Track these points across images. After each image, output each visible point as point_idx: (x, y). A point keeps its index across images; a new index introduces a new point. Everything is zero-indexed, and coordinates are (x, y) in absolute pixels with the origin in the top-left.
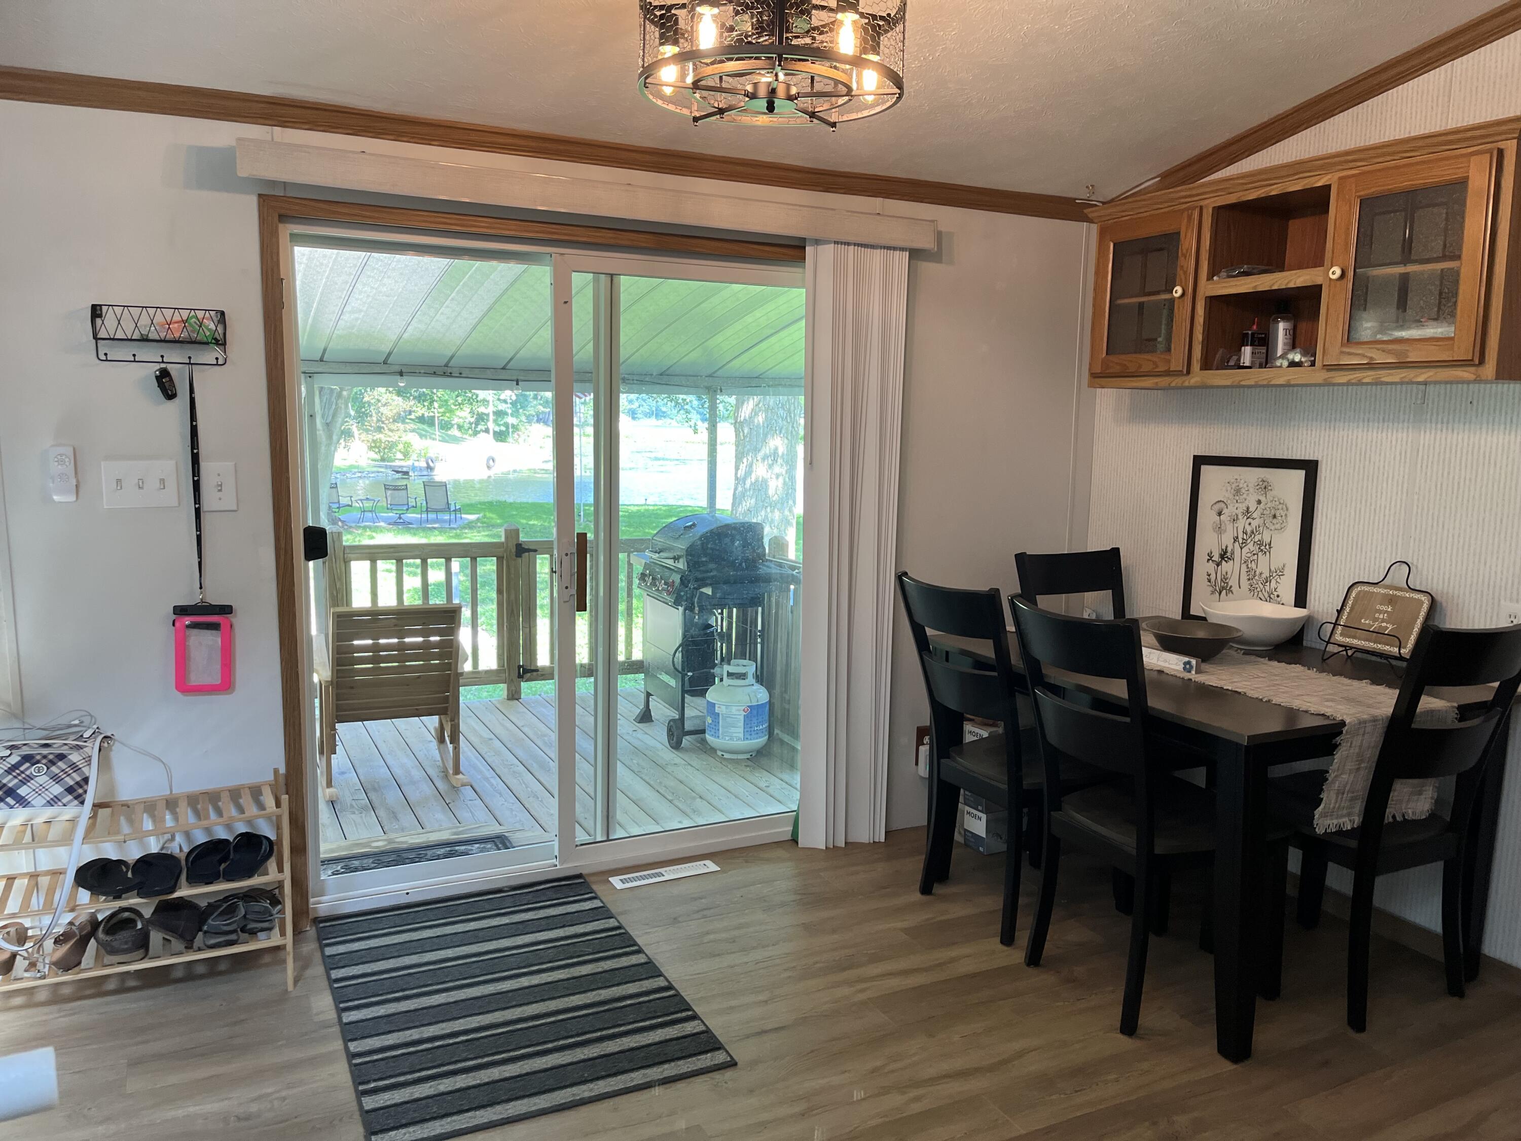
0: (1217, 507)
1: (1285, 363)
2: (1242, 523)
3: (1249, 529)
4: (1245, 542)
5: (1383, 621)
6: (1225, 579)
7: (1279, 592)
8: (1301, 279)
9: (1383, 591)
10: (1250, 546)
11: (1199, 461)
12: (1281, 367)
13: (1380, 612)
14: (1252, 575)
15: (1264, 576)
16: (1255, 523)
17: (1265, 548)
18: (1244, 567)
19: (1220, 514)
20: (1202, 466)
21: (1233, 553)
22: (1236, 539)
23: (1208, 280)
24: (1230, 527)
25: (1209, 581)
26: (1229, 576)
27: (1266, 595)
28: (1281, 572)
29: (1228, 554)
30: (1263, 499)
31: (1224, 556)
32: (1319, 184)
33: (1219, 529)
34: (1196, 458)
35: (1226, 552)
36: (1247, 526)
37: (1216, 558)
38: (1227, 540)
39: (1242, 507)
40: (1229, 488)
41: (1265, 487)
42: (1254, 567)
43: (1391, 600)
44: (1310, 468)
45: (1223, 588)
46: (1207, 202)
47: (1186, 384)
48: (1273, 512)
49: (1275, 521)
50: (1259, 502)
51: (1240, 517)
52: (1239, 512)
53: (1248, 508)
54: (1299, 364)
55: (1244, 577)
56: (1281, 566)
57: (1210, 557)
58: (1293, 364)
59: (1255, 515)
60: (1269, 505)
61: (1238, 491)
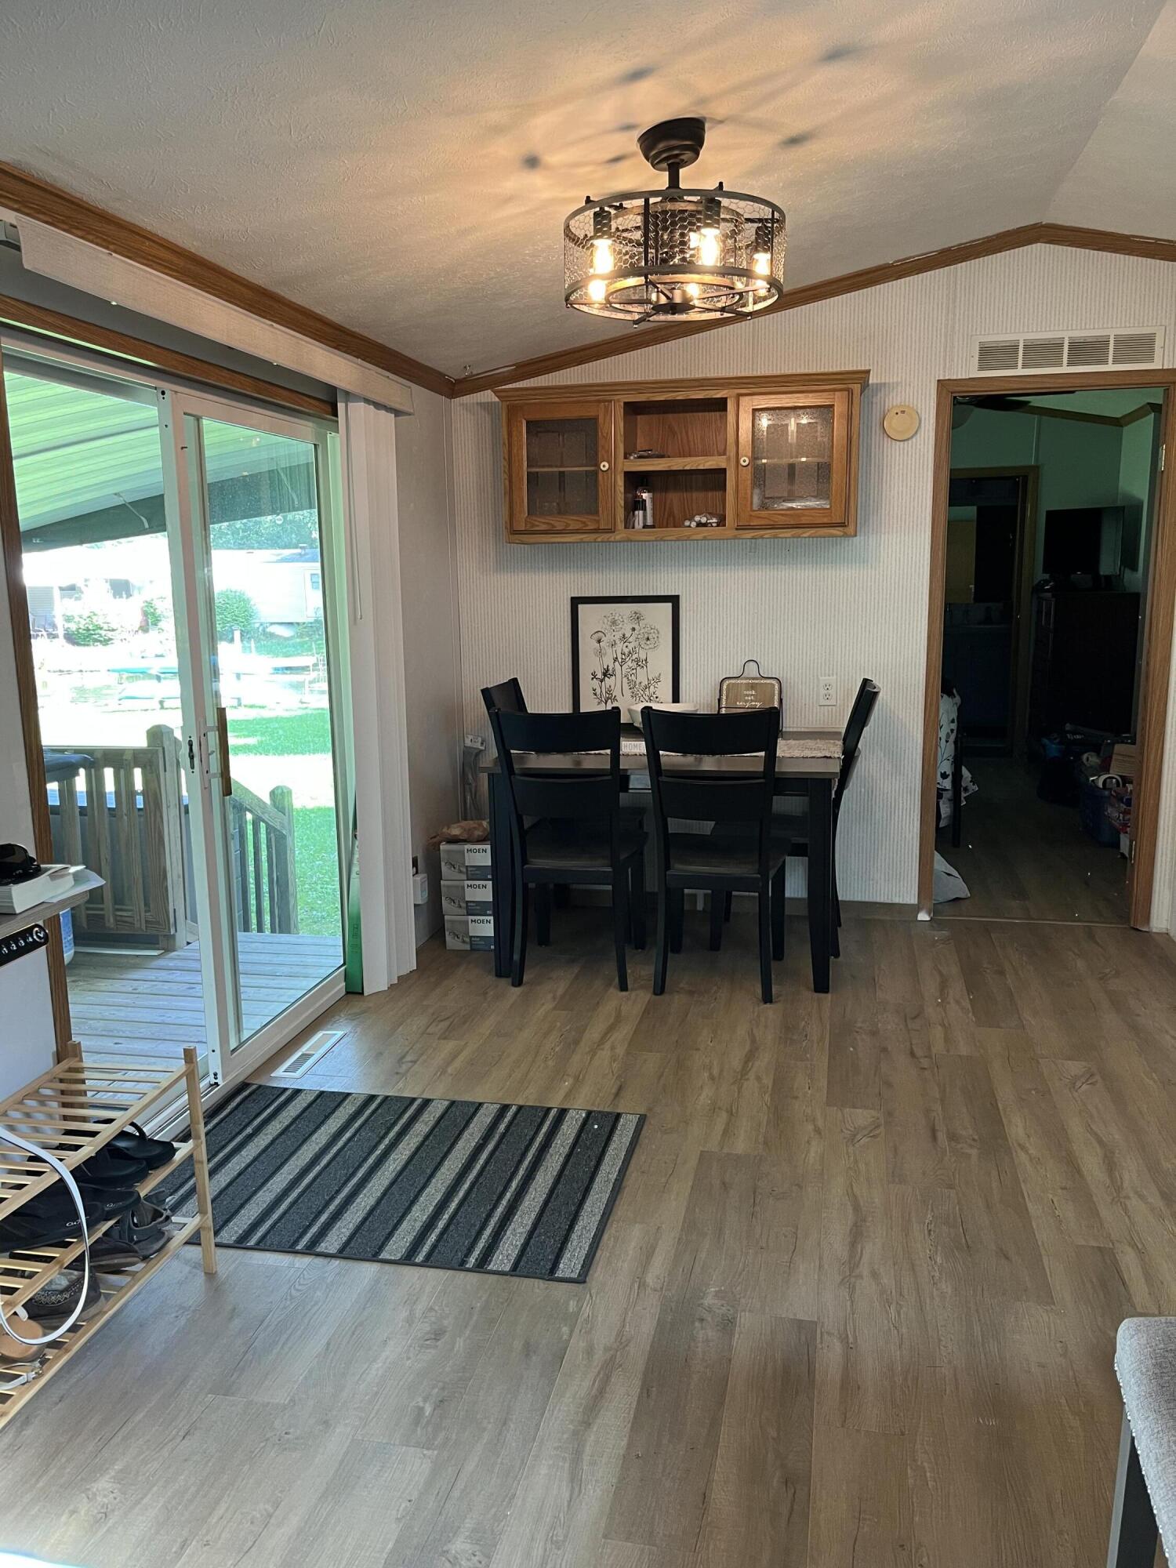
0: (596, 636)
1: (693, 524)
2: (620, 646)
3: (626, 651)
4: (624, 661)
5: (752, 701)
6: (609, 691)
7: (657, 694)
8: (710, 463)
9: (744, 681)
10: (629, 663)
11: (576, 602)
12: (689, 526)
13: (748, 695)
14: (632, 685)
15: (643, 684)
16: (631, 646)
17: (641, 663)
18: (625, 680)
19: (599, 641)
20: (579, 606)
21: (614, 670)
22: (616, 659)
23: (625, 458)
24: (609, 651)
25: (595, 694)
26: (612, 688)
27: (647, 698)
28: (658, 680)
29: (610, 672)
30: (636, 627)
31: (606, 673)
32: (718, 396)
33: (600, 653)
34: (573, 599)
35: (608, 670)
36: (624, 648)
37: (600, 676)
38: (608, 661)
39: (619, 635)
40: (606, 620)
41: (638, 618)
42: (634, 679)
43: (753, 687)
44: (674, 600)
45: (608, 698)
46: (618, 397)
47: (612, 539)
48: (646, 636)
49: (648, 642)
50: (634, 629)
51: (618, 642)
52: (617, 638)
53: (624, 635)
54: (705, 525)
55: (626, 687)
56: (657, 675)
57: (594, 676)
58: (699, 524)
59: (630, 640)
60: (643, 631)
61: (614, 623)
